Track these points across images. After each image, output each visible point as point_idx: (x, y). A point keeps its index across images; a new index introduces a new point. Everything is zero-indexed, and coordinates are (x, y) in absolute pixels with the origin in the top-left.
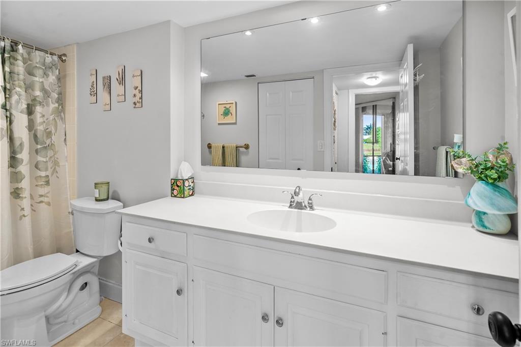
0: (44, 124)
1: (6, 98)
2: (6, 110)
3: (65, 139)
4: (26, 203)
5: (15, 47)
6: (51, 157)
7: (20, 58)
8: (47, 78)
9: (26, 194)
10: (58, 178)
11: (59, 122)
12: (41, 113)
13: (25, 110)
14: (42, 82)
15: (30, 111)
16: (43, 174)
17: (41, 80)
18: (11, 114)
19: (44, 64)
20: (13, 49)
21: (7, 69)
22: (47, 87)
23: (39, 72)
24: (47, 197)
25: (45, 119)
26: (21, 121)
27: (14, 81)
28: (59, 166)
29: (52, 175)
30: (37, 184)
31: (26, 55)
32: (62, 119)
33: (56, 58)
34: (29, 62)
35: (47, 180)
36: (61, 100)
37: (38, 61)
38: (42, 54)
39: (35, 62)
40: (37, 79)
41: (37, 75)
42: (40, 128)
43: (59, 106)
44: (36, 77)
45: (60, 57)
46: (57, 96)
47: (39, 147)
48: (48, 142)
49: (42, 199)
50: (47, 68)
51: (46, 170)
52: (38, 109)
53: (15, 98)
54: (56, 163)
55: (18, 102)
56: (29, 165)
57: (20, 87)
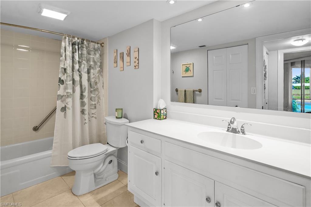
0: (94, 78)
1: (79, 66)
2: (79, 72)
3: (103, 86)
4: (86, 117)
5: (83, 42)
6: (97, 95)
7: (85, 47)
8: (96, 55)
9: (86, 112)
10: (100, 105)
11: (101, 77)
12: (93, 73)
13: (87, 72)
14: (94, 58)
15: (88, 72)
16: (93, 103)
17: (93, 57)
18: (81, 74)
19: (94, 49)
20: (82, 43)
21: (80, 53)
22: (95, 60)
23: (92, 53)
24: (95, 114)
25: (95, 75)
26: (85, 76)
27: (83, 58)
28: (100, 99)
29: (97, 103)
30: (91, 108)
31: (87, 45)
32: (101, 75)
33: (99, 45)
34: (89, 48)
35: (95, 106)
36: (101, 66)
37: (92, 47)
38: (94, 44)
39: (90, 48)
40: (91, 56)
41: (91, 54)
42: (93, 80)
43: (100, 69)
44: (91, 55)
45: (101, 44)
46: (99, 64)
47: (92, 89)
48: (96, 87)
49: (93, 115)
51: (95, 101)
52: (92, 71)
53: (83, 66)
54: (99, 98)
55: (84, 68)
56: (88, 99)
57: (85, 61)
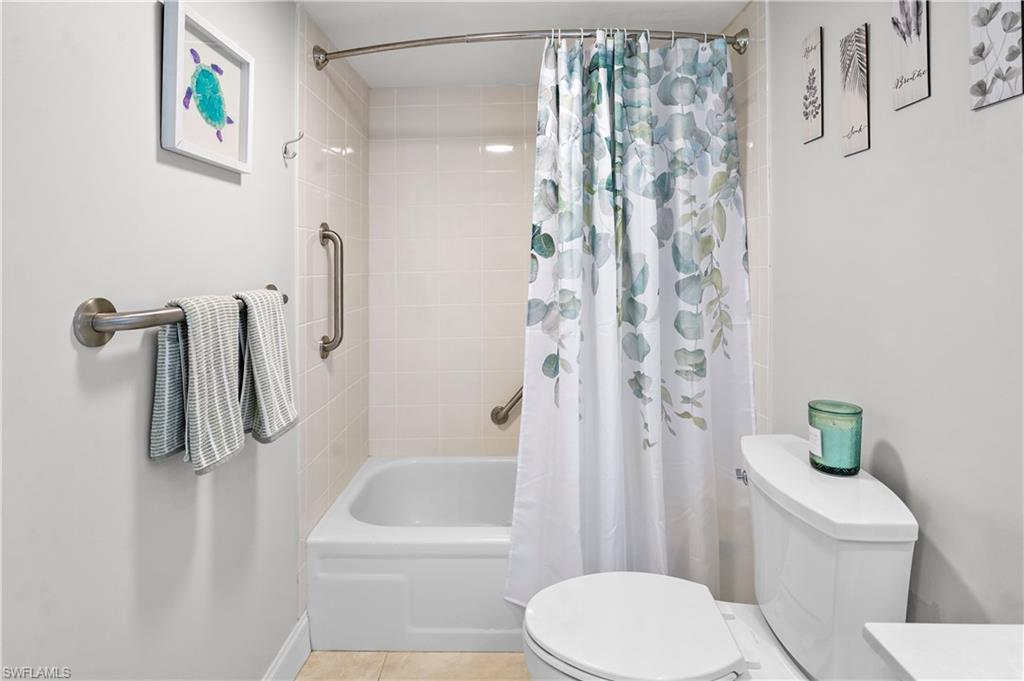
0: (695, 220)
1: (614, 164)
2: (615, 191)
3: (746, 255)
4: (652, 412)
5: (633, 47)
6: (711, 303)
7: (641, 66)
8: (702, 102)
9: (652, 390)
10: (728, 357)
11: (731, 213)
12: (686, 192)
13: (651, 189)
14: (690, 114)
15: (663, 189)
16: (690, 345)
17: (686, 109)
18: (625, 201)
19: (693, 69)
20: (631, 51)
21: (618, 99)
22: (701, 126)
23: (682, 92)
24: (699, 405)
25: (696, 207)
26: (644, 212)
27: (633, 123)
28: (730, 327)
29: (715, 347)
30: (679, 368)
31: (655, 58)
32: (737, 202)
33: (719, 44)
34: (666, 74)
35: (699, 361)
36: (735, 155)
37: (680, 64)
38: (689, 43)
39: (674, 69)
40: (677, 109)
41: (678, 100)
42: (684, 229)
43: (729, 169)
44: (677, 104)
45: (732, 41)
46: (723, 143)
47: (682, 276)
48: (703, 266)
49: (687, 407)
50: (702, 76)
51: (698, 335)
52: (681, 183)
53: (633, 162)
54: (724, 319)
55: (638, 172)
56: (658, 322)
57: (642, 135)
